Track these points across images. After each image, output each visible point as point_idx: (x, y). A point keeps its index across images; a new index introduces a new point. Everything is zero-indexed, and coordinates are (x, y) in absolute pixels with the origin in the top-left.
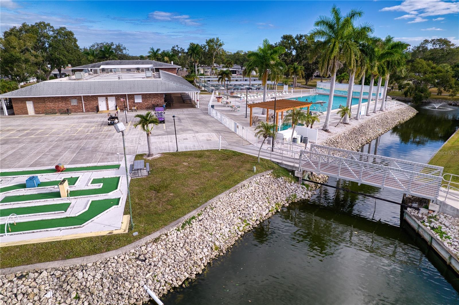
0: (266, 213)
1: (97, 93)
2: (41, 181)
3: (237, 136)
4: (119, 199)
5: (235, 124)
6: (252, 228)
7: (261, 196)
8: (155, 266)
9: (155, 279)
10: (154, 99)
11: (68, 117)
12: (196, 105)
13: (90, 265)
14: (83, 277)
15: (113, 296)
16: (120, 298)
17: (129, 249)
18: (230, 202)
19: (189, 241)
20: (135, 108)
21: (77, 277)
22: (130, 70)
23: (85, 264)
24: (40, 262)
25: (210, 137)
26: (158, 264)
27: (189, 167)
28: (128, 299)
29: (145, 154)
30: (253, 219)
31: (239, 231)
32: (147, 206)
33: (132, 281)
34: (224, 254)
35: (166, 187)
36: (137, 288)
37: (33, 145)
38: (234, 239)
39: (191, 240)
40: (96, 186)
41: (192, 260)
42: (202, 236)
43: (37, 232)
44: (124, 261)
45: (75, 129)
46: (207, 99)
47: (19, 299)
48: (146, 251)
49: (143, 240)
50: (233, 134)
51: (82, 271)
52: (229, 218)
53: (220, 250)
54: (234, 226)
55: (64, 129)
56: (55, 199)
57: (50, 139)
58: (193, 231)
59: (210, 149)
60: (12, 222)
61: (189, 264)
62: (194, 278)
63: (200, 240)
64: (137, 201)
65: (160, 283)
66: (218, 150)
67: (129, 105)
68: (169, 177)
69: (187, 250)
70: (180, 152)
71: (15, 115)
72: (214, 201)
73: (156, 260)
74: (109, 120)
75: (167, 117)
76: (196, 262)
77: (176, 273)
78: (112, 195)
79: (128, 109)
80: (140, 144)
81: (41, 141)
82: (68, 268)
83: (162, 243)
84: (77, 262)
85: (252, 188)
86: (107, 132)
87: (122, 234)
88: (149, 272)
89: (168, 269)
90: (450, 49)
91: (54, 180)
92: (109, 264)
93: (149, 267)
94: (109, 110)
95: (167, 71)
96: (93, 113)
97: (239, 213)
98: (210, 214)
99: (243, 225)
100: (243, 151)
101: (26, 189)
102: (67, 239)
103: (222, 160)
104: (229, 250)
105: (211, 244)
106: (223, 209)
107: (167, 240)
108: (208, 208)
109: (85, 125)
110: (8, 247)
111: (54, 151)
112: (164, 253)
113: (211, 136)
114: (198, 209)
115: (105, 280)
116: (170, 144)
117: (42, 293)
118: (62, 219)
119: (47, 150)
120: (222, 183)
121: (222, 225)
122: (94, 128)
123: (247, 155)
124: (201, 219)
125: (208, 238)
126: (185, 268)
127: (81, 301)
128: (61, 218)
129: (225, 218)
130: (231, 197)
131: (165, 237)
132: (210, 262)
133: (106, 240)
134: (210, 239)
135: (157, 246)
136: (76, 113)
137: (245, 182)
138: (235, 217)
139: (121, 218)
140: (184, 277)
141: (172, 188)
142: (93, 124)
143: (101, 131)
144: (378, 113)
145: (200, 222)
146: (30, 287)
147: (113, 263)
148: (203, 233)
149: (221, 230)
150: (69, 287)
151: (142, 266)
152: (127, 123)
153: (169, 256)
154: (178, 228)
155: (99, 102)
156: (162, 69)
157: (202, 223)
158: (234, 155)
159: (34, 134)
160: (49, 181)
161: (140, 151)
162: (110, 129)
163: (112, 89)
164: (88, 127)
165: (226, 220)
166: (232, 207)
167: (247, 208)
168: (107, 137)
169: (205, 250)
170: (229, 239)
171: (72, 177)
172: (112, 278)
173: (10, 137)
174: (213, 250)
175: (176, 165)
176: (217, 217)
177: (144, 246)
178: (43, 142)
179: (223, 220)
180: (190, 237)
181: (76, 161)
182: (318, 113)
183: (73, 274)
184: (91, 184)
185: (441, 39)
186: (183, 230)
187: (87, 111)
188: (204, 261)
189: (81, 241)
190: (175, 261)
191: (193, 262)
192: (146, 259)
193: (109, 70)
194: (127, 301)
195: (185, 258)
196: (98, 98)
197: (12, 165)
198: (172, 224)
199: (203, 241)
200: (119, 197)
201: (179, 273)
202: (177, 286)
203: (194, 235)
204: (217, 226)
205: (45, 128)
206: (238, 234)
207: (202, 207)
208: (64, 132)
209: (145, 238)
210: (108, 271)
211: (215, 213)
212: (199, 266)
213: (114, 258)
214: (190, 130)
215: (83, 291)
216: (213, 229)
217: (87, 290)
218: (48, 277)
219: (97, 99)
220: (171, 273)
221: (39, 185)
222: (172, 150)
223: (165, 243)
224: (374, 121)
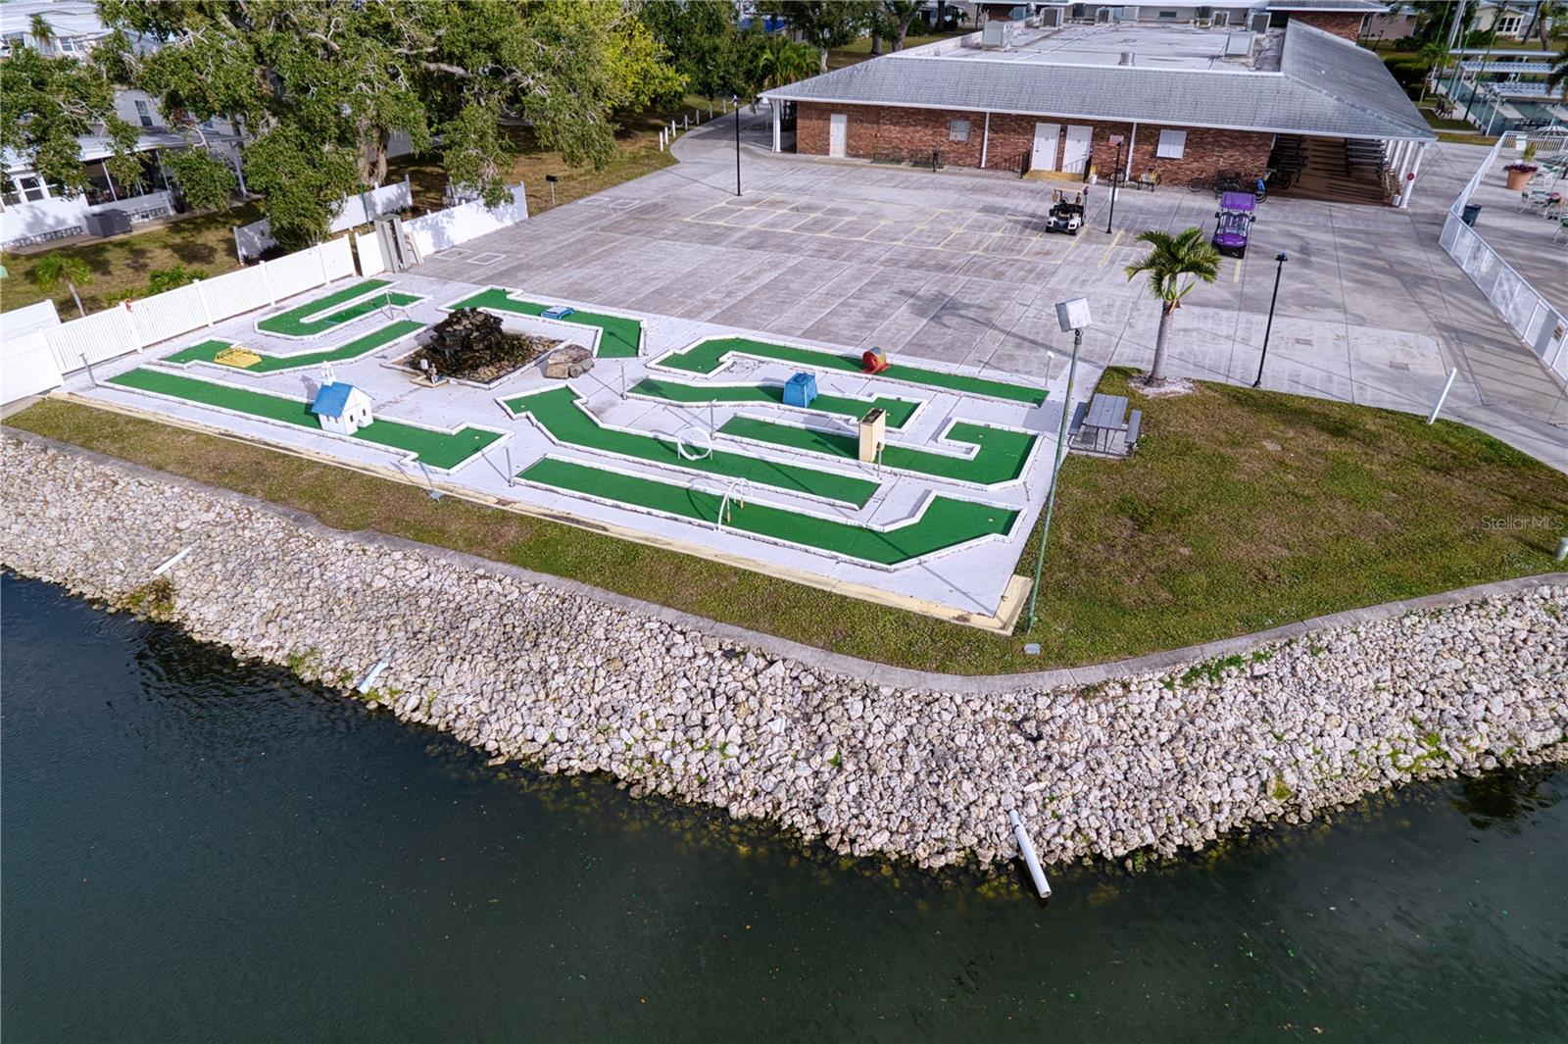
0: (1545, 742)
1: (1037, 109)
2: (820, 392)
3: (1538, 372)
4: (1015, 514)
5: (1552, 317)
6: (1455, 776)
7: (1547, 666)
8: (1061, 767)
9: (1049, 806)
10: (1230, 152)
11: (932, 181)
12: (1398, 192)
13: (885, 691)
14: (862, 717)
15: (923, 801)
16: (939, 816)
17: (1002, 688)
18: (1396, 651)
19: (1192, 732)
20: (1153, 177)
21: (847, 710)
22: (1173, 15)
23: (875, 685)
24: (774, 633)
25: (1407, 354)
26: (1071, 766)
27: (1281, 463)
28: (959, 828)
29: (1139, 371)
30: (1474, 743)
31: (1394, 765)
32: (1093, 569)
33: (984, 783)
34: (1301, 820)
35: (1174, 518)
36: (991, 809)
37: (825, 263)
38: (1360, 784)
39: (1201, 733)
40: (959, 450)
41: (1183, 797)
42: (1244, 732)
43: (784, 545)
44: (977, 716)
45: (942, 227)
46: (1459, 169)
47: (718, 708)
48: (1048, 714)
49: (1050, 676)
50: (1522, 358)
51: (864, 699)
52: (1370, 704)
53: (1292, 801)
54: (1379, 742)
55: (911, 222)
56: (843, 459)
57: (869, 253)
58: (1220, 706)
59: (1390, 407)
60: (736, 496)
61: (1169, 804)
62: (1171, 856)
63: (1234, 743)
64: (1066, 538)
65: (1059, 824)
66: (1421, 421)
67: (1133, 161)
68: (1196, 483)
69: (1176, 760)
70: (1264, 394)
71: (795, 152)
72: (1332, 627)
73: (1068, 752)
74: (1052, 213)
75: (1260, 231)
76: (1195, 810)
77: (1118, 816)
78: (997, 495)
79: (1127, 179)
80: (1131, 326)
81: (845, 255)
82: (833, 678)
83: (1103, 707)
84: (859, 670)
85: (1516, 623)
86: (1036, 259)
87: (993, 634)
88: (1037, 778)
89: (1096, 794)
91: (853, 396)
92: (934, 710)
93: (1042, 764)
94: (1064, 170)
95: (1319, 26)
96: (1010, 174)
97: (1419, 699)
98: (1298, 669)
99: (1419, 752)
100: (1538, 450)
101: (782, 406)
102: (849, 594)
103: (1425, 467)
104: (1327, 818)
105: (1266, 771)
106: (1355, 664)
107: (1120, 704)
108: (1301, 644)
109: (975, 220)
110: (719, 564)
111: (871, 296)
112: (1099, 741)
113: (1415, 352)
114: (1262, 635)
115: (911, 749)
116: (1239, 348)
117: (766, 715)
118: (845, 529)
119: (855, 288)
120: (1390, 566)
121: (1335, 720)
122: (999, 234)
123: (1552, 472)
124: (1260, 673)
125: (1262, 748)
126: (1151, 814)
127: (843, 777)
128: (846, 526)
129: (1351, 701)
130: (1409, 633)
131: (1120, 691)
132: (1241, 826)
133: (945, 636)
134: (1270, 754)
135: (1086, 709)
136: (957, 169)
137: (1495, 593)
138: (1394, 711)
139: (1003, 581)
140: (1138, 839)
141: (1194, 527)
142: (1000, 219)
143: (1019, 252)
145: (1252, 684)
146: (743, 688)
147: (946, 710)
148: (1252, 722)
149: (1321, 735)
150: (824, 728)
151: (1024, 752)
152: (1109, 232)
153: (1112, 756)
154: (1170, 676)
155: (1036, 138)
156: (1301, 16)
157: (1260, 690)
158: (1486, 460)
159: (832, 225)
160: (838, 395)
161: (1123, 358)
162: (1048, 247)
163: (1088, 100)
164: (981, 228)
165: (1352, 710)
166: (1398, 670)
167: (1461, 693)
168: (1033, 275)
169: (1239, 783)
170: (1342, 779)
171: (899, 399)
172: (932, 751)
173: (772, 225)
174: (1265, 792)
175: (1234, 444)
176: (1325, 686)
177: (1047, 695)
178: (849, 258)
179: (1343, 704)
180: (1199, 722)
181: (923, 346)
183: (841, 699)
184: (947, 437)
186: (1186, 691)
187: (993, 165)
188: (1222, 818)
189: (880, 614)
190: (1126, 779)
191: (1183, 803)
192: (1040, 737)
193: (1097, 14)
194: (953, 832)
195: (1161, 781)
196: (1038, 124)
197: (765, 320)
198: (1155, 657)
199: (1241, 748)
200: (1016, 508)
201: (1126, 821)
202: (1110, 857)
203: (1217, 720)
204: (1312, 718)
205: (861, 208)
206: (1383, 772)
207: (1279, 634)
208: (910, 235)
209: (1055, 672)
210: (927, 727)
211: (1319, 671)
212: (1201, 825)
213: (951, 698)
214: (1336, 306)
215: (854, 752)
216: (1291, 724)
217: (863, 755)
218: (784, 680)
219: (1034, 127)
220: (1102, 809)
221: (812, 401)
222: (1238, 377)
223: (1113, 711)
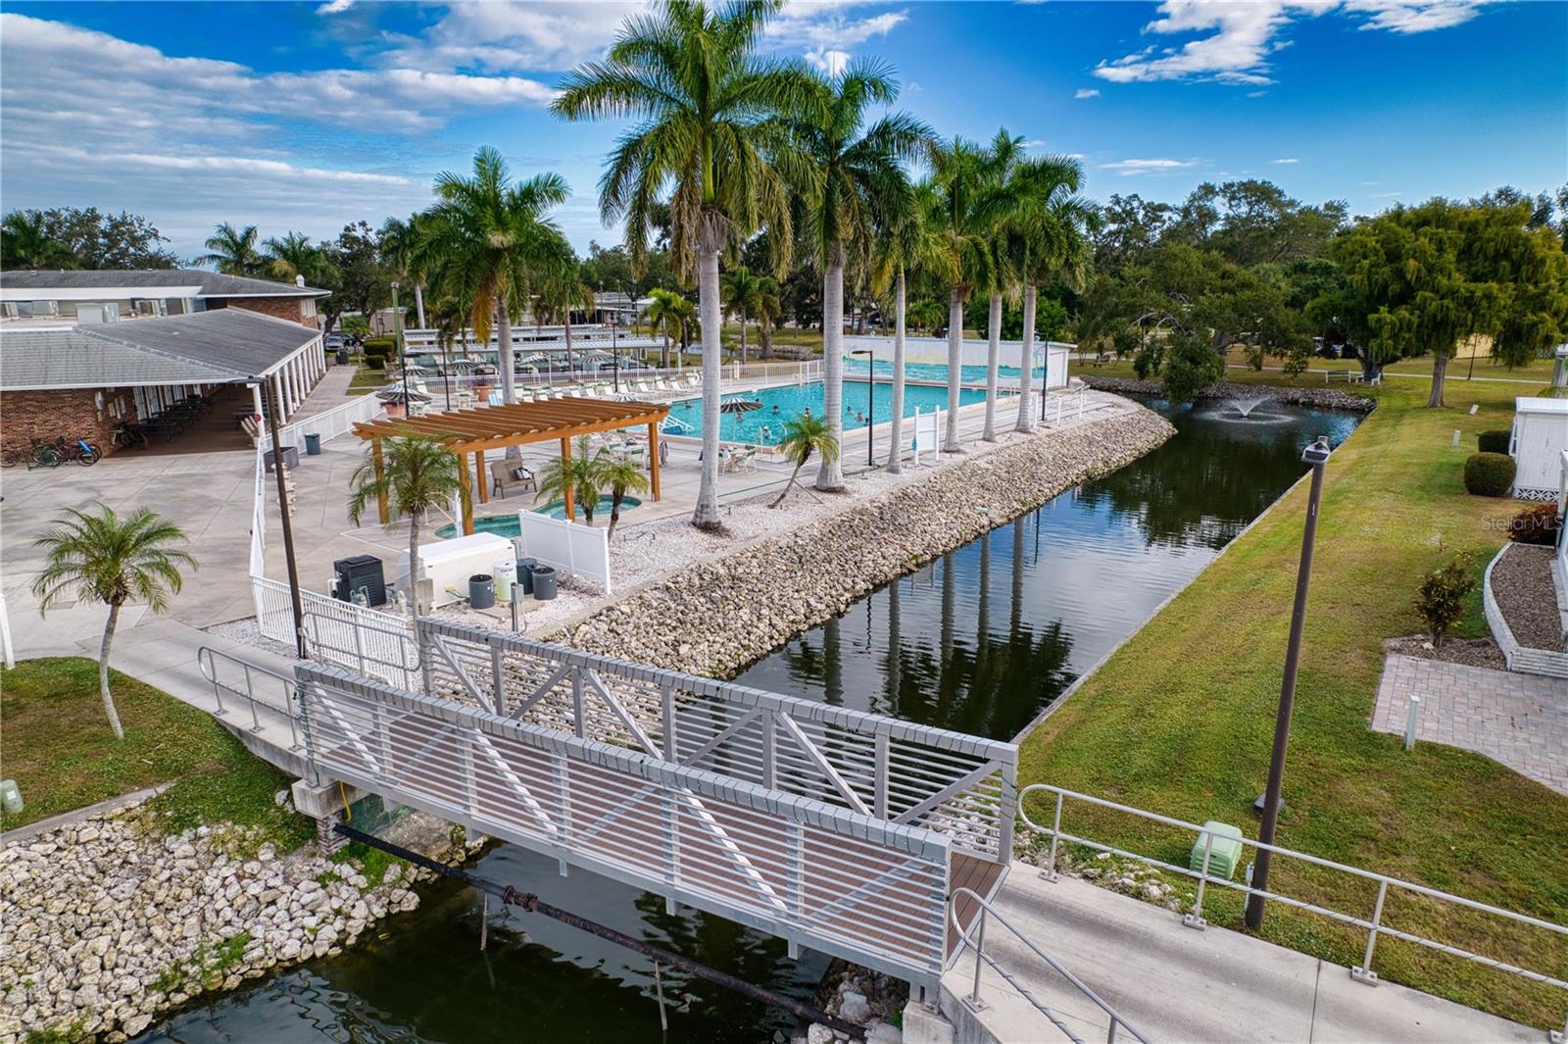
90: (1285, 217)
144: (1002, 441)
156: (238, 302)
185: (1253, 182)
224: (970, 474)
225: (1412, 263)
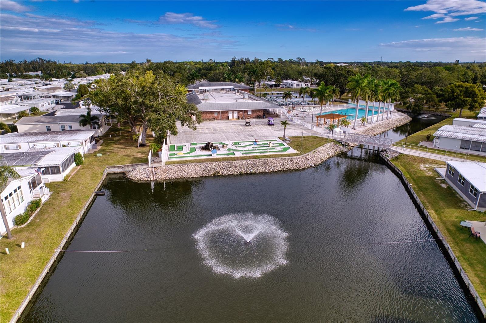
1: (228, 110)
3: (313, 131)
5: (312, 126)
7: (331, 149)
10: (258, 113)
12: (279, 116)
59: (306, 136)
66: (310, 136)
67: (244, 115)
74: (246, 124)
94: (234, 118)
95: (243, 91)
96: (226, 120)
100: (320, 136)
136: (217, 120)
139: (295, 151)
144: (384, 121)
145: (317, 153)
152: (254, 125)
154: (312, 153)
155: (229, 114)
158: (317, 137)
163: (236, 107)
182: (350, 121)
187: (223, 119)
224: (380, 125)
225: (455, 94)
